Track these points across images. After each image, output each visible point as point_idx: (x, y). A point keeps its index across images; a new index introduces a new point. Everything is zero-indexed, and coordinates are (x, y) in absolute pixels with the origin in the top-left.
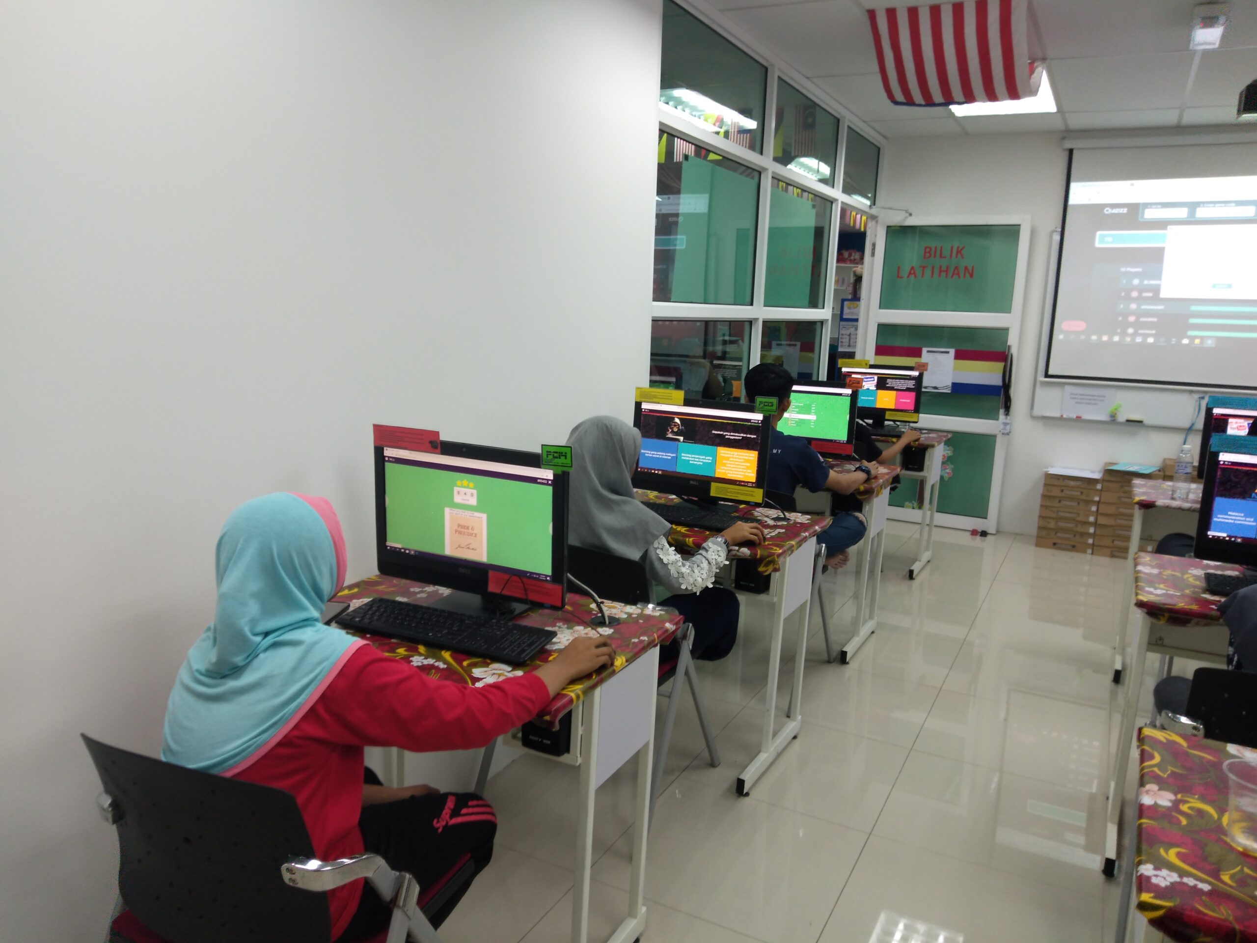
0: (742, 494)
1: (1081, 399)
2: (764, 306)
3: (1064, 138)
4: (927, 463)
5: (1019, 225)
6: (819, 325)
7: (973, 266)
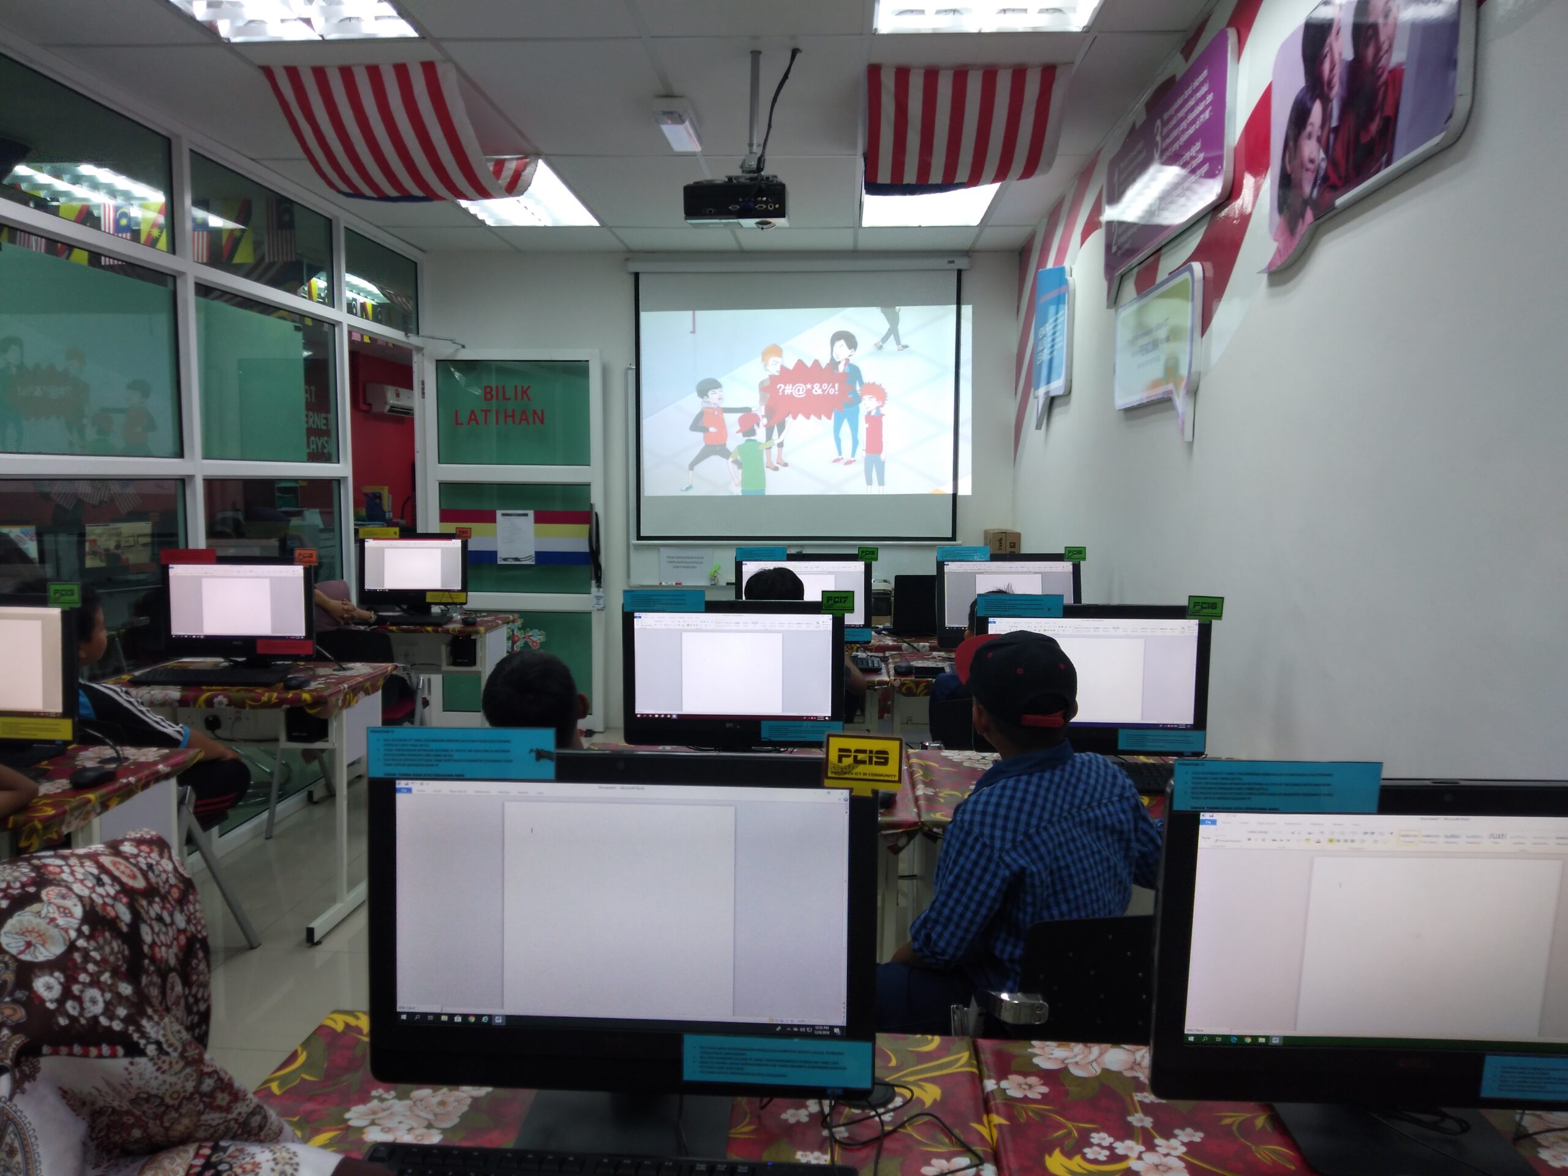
1: (678, 562)
2: (203, 460)
3: (627, 260)
4: (479, 654)
5: (588, 361)
6: (335, 484)
7: (542, 411)
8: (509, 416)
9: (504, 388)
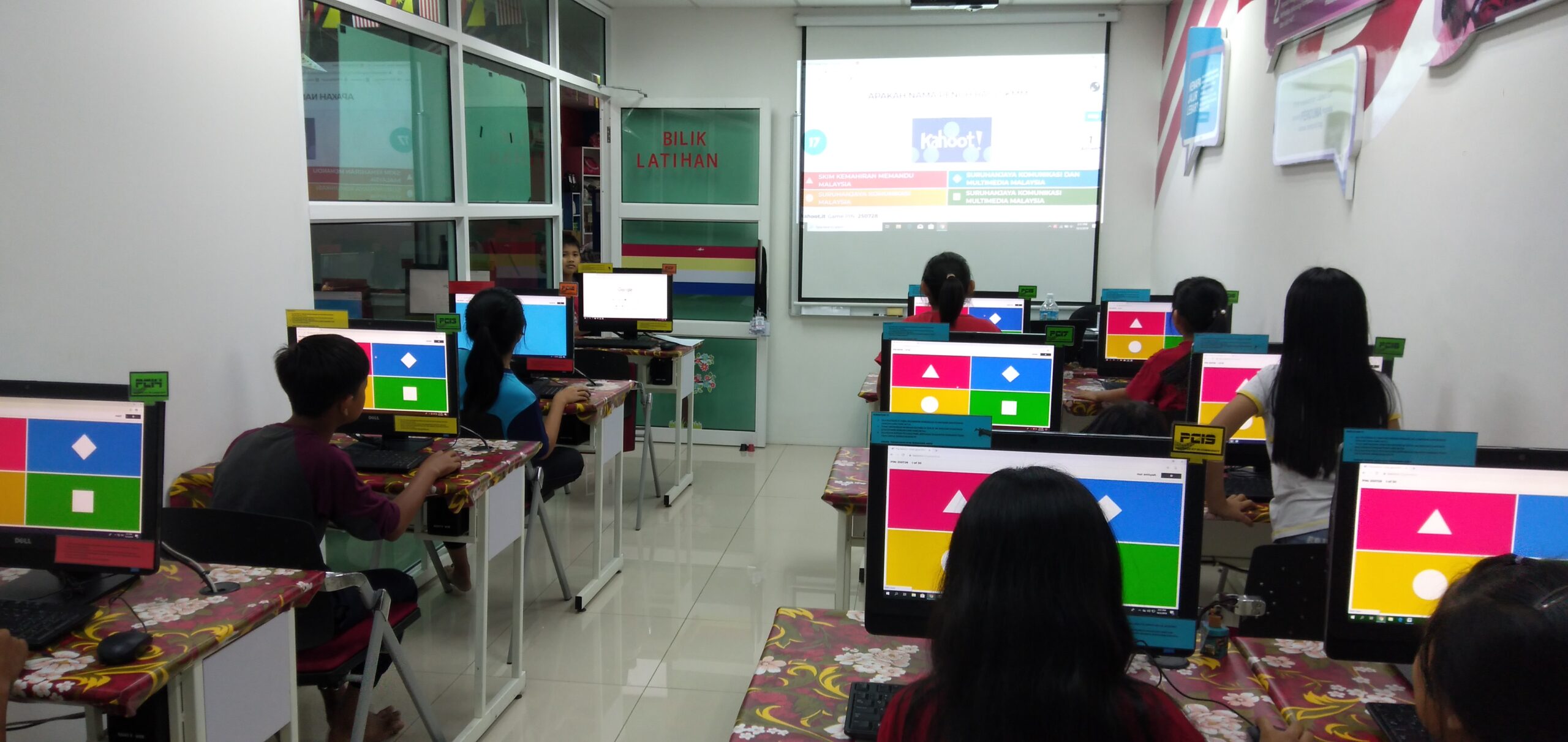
0: (432, 426)
2: (469, 203)
3: (796, 15)
4: (675, 374)
5: (759, 109)
6: (548, 223)
7: (716, 154)
8: (687, 159)
9: (681, 133)
